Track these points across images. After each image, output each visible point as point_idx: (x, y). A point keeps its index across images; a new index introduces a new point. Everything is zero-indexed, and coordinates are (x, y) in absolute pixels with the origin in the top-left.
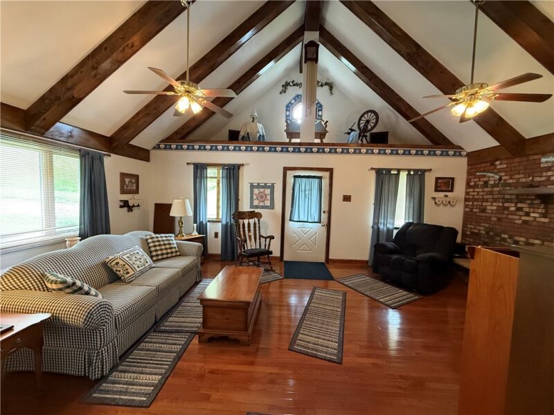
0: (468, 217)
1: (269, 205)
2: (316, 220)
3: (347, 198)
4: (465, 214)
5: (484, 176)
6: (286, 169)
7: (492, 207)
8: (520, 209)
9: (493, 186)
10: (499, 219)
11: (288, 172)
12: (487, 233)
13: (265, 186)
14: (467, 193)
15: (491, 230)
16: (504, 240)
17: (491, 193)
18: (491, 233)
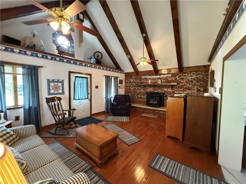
0: (126, 91)
1: (61, 92)
2: (86, 98)
3: (97, 87)
4: (125, 90)
5: (130, 80)
6: (70, 73)
7: (132, 88)
8: (138, 89)
9: (132, 83)
10: (134, 92)
11: (71, 74)
12: (131, 96)
13: (58, 81)
14: (125, 85)
15: (132, 94)
16: (136, 97)
17: (131, 85)
18: (132, 96)
